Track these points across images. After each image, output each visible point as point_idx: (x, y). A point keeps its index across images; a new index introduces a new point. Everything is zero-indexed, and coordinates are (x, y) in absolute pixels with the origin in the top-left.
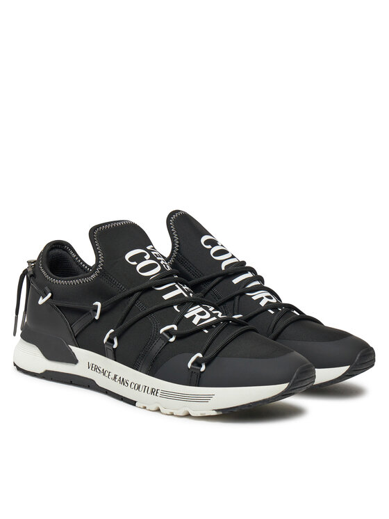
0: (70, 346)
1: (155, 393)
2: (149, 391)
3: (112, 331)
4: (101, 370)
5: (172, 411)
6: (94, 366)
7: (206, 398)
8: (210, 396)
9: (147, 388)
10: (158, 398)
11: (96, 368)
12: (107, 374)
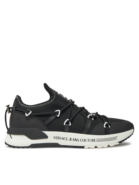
0: (43, 132)
1: (94, 141)
2: (91, 141)
3: (68, 120)
4: (62, 138)
5: (103, 146)
6: (57, 137)
7: (115, 138)
8: (116, 137)
9: (89, 140)
10: (96, 143)
11: (59, 138)
12: (65, 139)
